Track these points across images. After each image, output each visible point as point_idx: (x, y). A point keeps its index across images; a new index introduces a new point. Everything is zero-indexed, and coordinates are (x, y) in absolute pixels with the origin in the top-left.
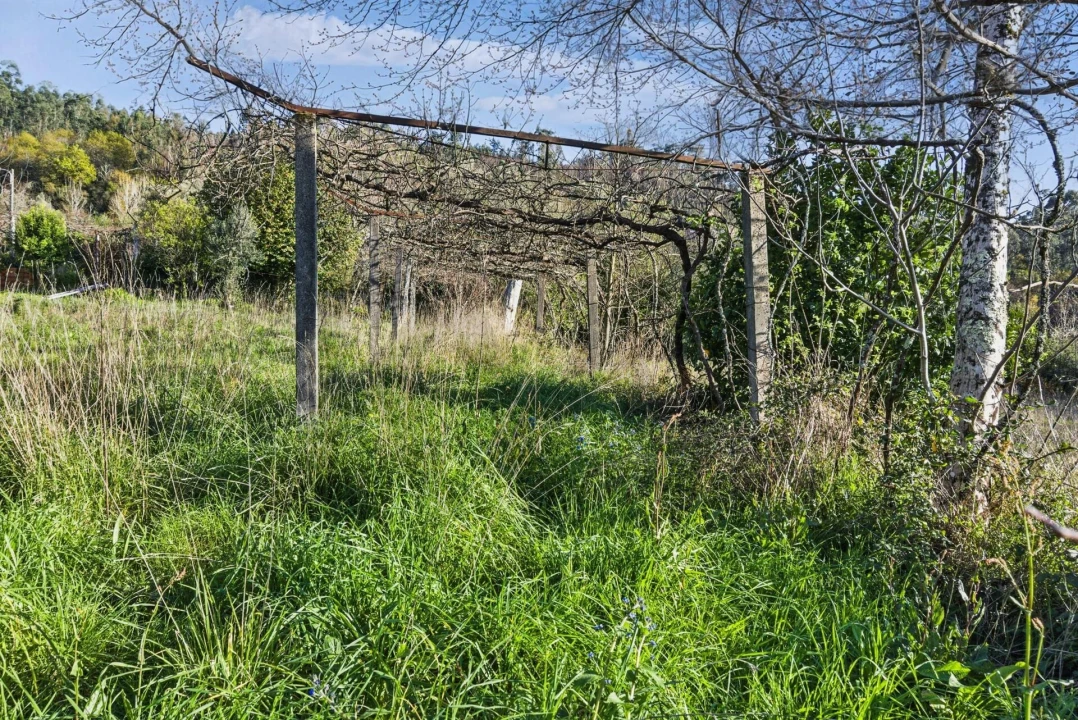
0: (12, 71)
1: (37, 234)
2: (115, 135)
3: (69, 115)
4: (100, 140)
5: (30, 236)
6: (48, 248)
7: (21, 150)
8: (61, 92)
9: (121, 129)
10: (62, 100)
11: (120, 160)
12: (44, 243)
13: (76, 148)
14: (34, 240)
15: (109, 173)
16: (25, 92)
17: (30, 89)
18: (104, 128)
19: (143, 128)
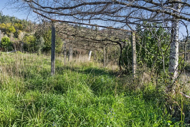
0: (1, 12)
1: (5, 41)
2: (19, 24)
3: (11, 20)
4: (17, 25)
6: (7, 44)
7: (2, 26)
8: (10, 16)
10: (10, 18)
11: (20, 28)
12: (6, 43)
13: (12, 26)
14: (4, 42)
15: (18, 31)
16: (3, 16)
18: (17, 23)
19: (24, 23)
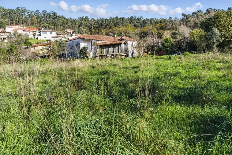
0: (141, 17)
2: (160, 24)
3: (151, 22)
4: (158, 25)
5: (166, 43)
7: (145, 30)
8: (149, 19)
9: (161, 23)
10: (150, 20)
11: (162, 28)
12: (169, 44)
13: (154, 28)
15: (161, 31)
16: (144, 20)
17: (144, 19)
18: (157, 23)
19: (165, 21)
